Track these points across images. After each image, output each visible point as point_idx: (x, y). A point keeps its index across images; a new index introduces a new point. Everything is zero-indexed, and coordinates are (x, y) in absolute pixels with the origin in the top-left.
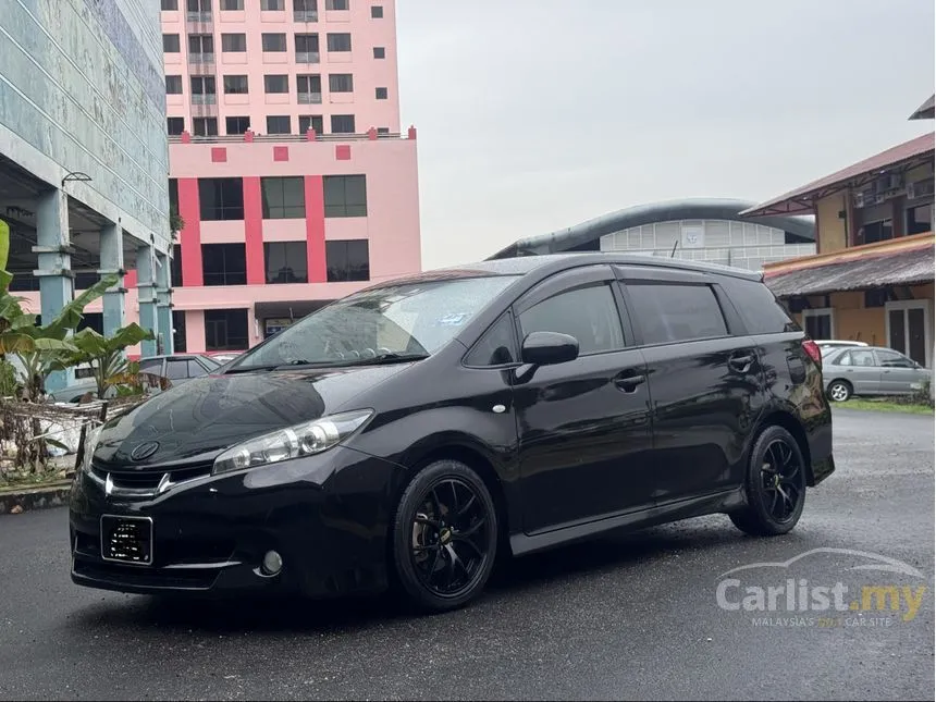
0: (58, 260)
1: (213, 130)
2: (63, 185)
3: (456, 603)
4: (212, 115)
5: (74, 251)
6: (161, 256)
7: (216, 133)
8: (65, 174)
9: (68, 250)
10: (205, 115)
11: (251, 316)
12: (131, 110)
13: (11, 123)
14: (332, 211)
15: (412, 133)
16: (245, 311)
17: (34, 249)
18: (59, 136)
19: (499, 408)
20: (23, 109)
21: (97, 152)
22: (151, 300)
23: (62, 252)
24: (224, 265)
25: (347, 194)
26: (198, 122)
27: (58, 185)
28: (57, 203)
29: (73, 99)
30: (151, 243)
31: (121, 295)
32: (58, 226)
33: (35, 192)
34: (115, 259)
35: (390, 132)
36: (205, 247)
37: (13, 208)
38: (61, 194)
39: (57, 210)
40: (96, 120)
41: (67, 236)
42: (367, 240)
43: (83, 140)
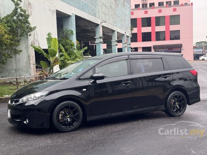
0: (99, 39)
1: (146, 6)
2: (101, 23)
3: (69, 130)
4: (146, 3)
5: (103, 37)
6: (128, 37)
7: (147, 7)
8: (102, 21)
9: (101, 37)
10: (144, 3)
11: (152, 48)
12: (120, 5)
13: (88, 12)
14: (172, 24)
15: (192, 4)
16: (151, 47)
17: (95, 37)
18: (100, 13)
19: (84, 90)
20: (91, 8)
21: (111, 15)
22: (125, 46)
23: (100, 38)
24: (147, 37)
25: (175, 19)
26: (143, 5)
27: (100, 24)
28: (99, 27)
29: (104, 5)
30: (125, 34)
31: (116, 46)
32: (100, 32)
33: (95, 25)
34: (115, 38)
35: (188, 4)
36: (142, 33)
37: (92, 29)
38: (100, 26)
39: (99, 29)
40: (111, 9)
41: (102, 34)
42: (180, 30)
43: (107, 13)
